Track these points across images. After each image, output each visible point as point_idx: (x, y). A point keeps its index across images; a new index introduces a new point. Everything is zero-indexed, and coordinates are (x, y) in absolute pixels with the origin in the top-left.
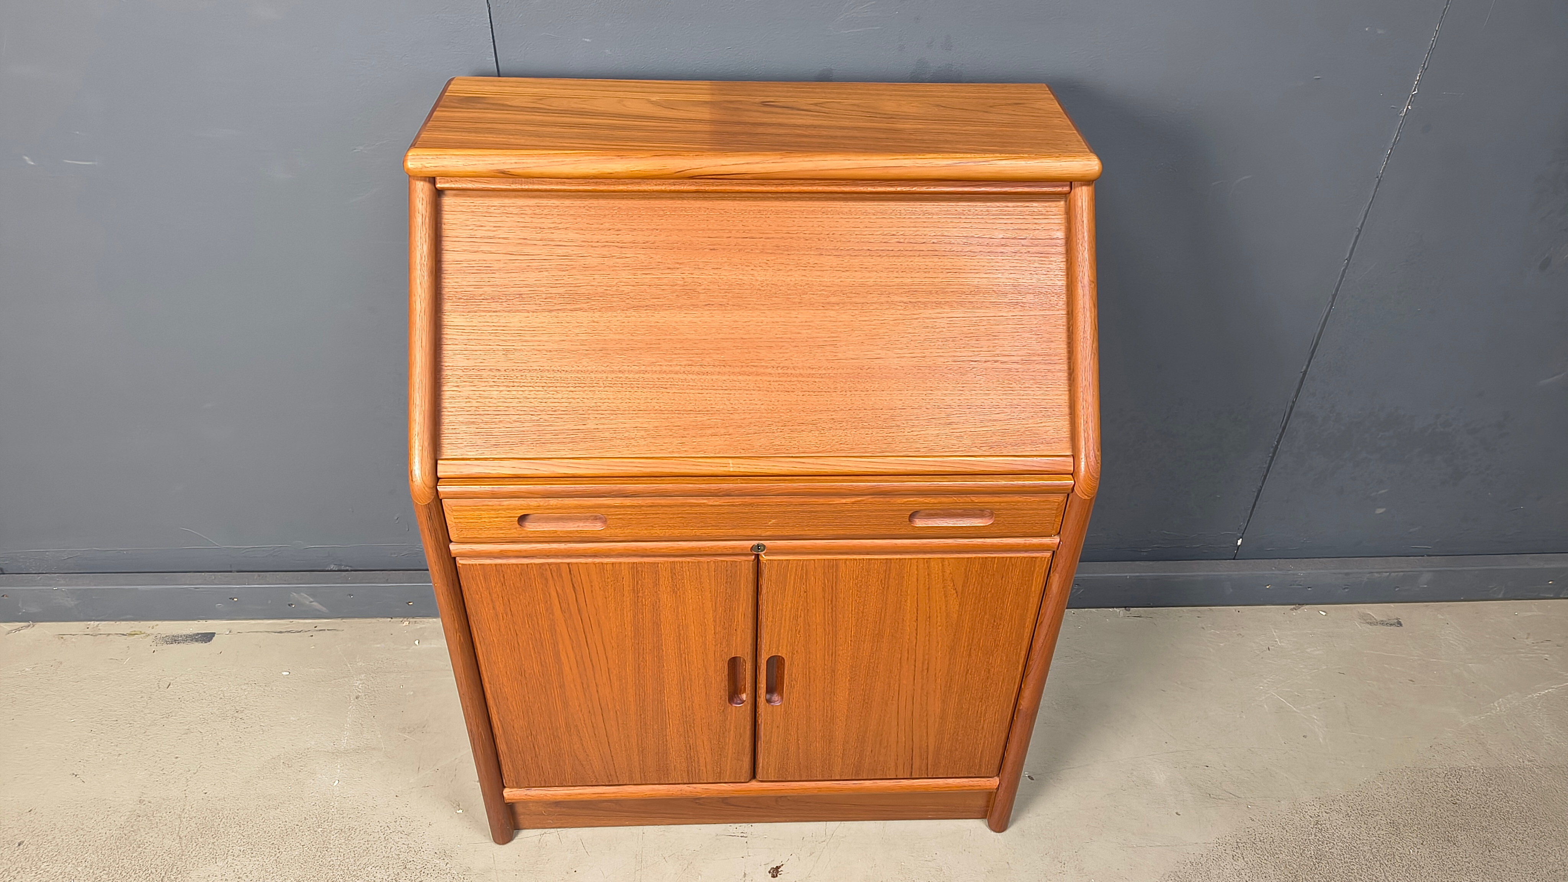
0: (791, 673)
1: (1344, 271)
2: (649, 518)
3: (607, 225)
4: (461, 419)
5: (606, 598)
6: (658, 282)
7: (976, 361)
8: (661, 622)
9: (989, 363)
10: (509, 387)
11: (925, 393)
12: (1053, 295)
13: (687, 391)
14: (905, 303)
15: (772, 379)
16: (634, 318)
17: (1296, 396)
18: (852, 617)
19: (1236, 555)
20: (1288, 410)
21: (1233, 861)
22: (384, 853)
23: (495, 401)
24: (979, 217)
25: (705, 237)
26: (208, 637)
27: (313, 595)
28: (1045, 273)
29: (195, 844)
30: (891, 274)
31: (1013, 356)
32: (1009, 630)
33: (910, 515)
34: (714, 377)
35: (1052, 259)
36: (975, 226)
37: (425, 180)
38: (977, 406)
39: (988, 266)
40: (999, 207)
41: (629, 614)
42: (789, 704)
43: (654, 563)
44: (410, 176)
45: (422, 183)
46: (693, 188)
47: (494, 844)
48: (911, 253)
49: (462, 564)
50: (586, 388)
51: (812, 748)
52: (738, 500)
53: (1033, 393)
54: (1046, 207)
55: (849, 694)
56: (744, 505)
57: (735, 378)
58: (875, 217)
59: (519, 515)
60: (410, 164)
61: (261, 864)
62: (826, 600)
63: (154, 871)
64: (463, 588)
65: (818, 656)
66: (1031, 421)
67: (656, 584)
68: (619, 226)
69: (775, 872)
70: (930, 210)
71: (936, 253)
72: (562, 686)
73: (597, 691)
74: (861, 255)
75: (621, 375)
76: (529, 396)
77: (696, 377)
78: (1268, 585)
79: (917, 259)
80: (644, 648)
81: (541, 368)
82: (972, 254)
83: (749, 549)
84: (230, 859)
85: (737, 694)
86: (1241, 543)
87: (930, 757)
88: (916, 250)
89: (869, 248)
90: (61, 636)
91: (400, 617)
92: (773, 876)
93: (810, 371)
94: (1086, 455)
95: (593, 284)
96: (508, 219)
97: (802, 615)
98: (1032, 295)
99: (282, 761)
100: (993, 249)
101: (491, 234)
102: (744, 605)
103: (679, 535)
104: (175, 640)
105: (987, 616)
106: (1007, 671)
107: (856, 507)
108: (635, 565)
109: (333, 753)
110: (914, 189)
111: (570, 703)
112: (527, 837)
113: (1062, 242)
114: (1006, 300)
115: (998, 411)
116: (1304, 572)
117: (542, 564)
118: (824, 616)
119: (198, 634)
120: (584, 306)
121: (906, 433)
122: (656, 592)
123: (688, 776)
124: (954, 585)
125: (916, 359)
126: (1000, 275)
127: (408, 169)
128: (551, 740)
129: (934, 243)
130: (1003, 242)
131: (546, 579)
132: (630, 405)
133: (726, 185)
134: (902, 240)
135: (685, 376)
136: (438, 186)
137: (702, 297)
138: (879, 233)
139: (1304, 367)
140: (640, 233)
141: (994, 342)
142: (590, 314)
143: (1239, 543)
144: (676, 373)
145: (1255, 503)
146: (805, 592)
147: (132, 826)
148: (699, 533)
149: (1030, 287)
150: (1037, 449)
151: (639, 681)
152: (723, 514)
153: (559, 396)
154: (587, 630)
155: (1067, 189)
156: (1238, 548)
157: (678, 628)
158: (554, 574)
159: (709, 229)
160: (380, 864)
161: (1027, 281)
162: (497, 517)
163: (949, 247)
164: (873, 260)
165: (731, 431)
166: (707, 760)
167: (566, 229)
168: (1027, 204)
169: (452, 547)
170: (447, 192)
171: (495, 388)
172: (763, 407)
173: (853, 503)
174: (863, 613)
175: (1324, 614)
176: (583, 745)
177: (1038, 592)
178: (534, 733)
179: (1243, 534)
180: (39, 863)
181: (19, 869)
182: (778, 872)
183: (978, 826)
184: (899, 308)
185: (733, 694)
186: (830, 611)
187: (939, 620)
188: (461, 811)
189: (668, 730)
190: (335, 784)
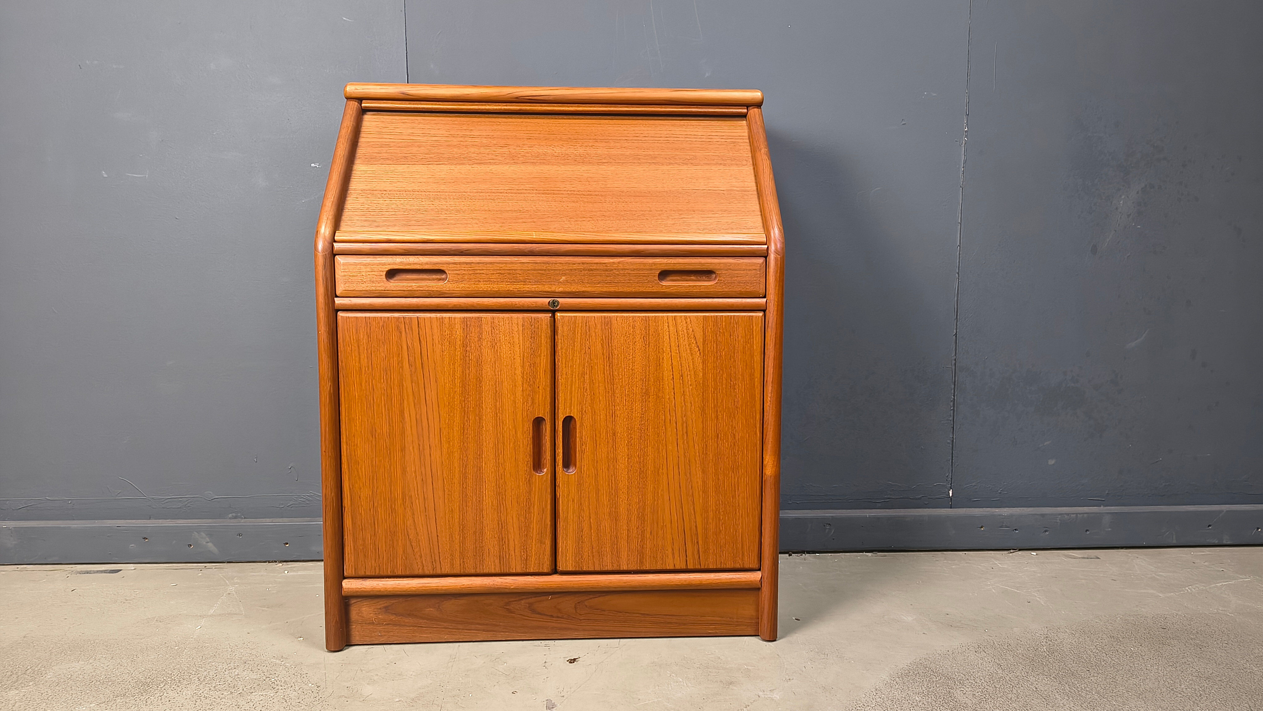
0: (581, 433)
2: (477, 274)
5: (443, 351)
8: (482, 378)
18: (625, 375)
26: (115, 571)
32: (743, 391)
33: (660, 275)
41: (459, 368)
42: (582, 472)
43: (478, 318)
47: (326, 652)
49: (342, 317)
51: (602, 527)
52: (538, 258)
55: (627, 461)
56: (544, 263)
59: (387, 270)
62: (605, 357)
64: (339, 341)
65: (602, 417)
67: (480, 338)
69: (572, 661)
72: (403, 449)
73: (430, 454)
80: (468, 406)
83: (547, 303)
87: (700, 542)
97: (588, 372)
102: (545, 360)
103: (497, 290)
105: (725, 375)
106: (749, 436)
107: (621, 266)
108: (466, 320)
111: (408, 470)
117: (400, 318)
118: (604, 373)
122: (480, 347)
123: (500, 566)
124: (696, 342)
131: (401, 333)
146: (589, 348)
148: (512, 288)
151: (463, 443)
152: (528, 270)
154: (427, 382)
157: (495, 384)
158: (407, 329)
162: (371, 272)
166: (516, 542)
169: (337, 300)
174: (632, 370)
176: (415, 521)
177: (759, 350)
178: (376, 505)
182: (575, 661)
183: (752, 640)
185: (537, 463)
186: (608, 367)
187: (689, 379)
189: (484, 503)
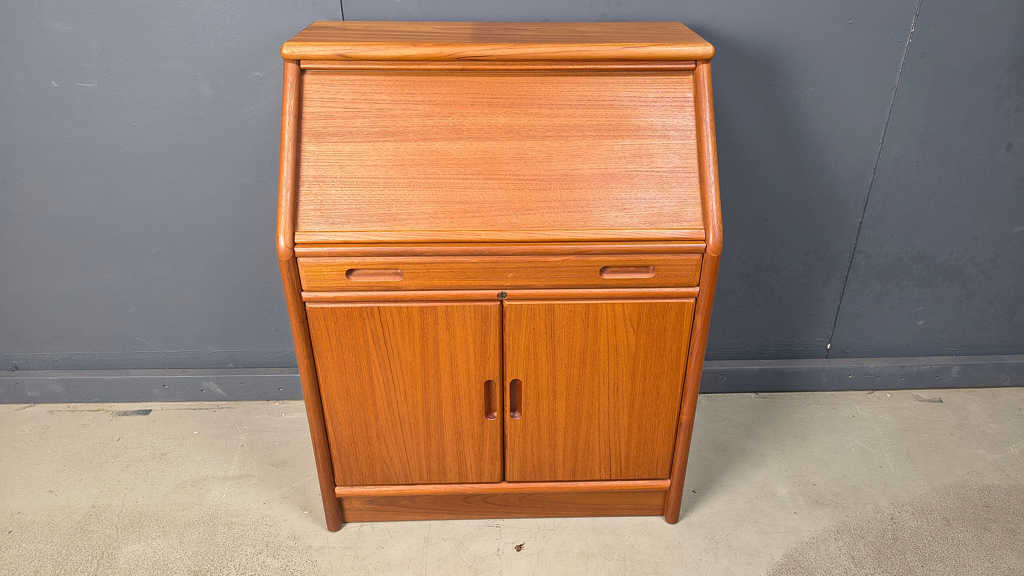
0: (527, 393)
1: (880, 151)
2: (431, 272)
3: (406, 91)
4: (311, 207)
5: (403, 333)
6: (438, 124)
7: (640, 171)
8: (439, 352)
9: (649, 172)
10: (342, 188)
11: (608, 190)
12: (687, 131)
13: (456, 190)
14: (594, 136)
15: (510, 182)
16: (422, 146)
17: (857, 240)
18: (565, 349)
19: (827, 355)
20: (852, 250)
21: (835, 541)
22: (253, 537)
23: (333, 196)
24: (639, 85)
25: (467, 98)
26: (147, 412)
27: (218, 384)
28: (682, 118)
29: (127, 532)
30: (584, 119)
31: (664, 168)
32: (670, 360)
33: (600, 270)
34: (472, 181)
35: (686, 110)
36: (636, 90)
37: (293, 63)
38: (641, 198)
39: (645, 114)
40: (651, 79)
41: (418, 346)
42: (526, 418)
43: (434, 307)
44: (284, 59)
45: (292, 64)
46: (460, 67)
47: (328, 532)
48: (597, 107)
49: (310, 308)
50: (391, 188)
51: (542, 454)
52: (488, 259)
53: (677, 190)
54: (681, 79)
55: (565, 410)
56: (492, 262)
57: (486, 182)
58: (573, 85)
59: (347, 270)
60: (284, 51)
61: (170, 543)
62: (548, 336)
63: (98, 548)
64: (310, 326)
65: (544, 380)
66: (676, 208)
67: (436, 323)
68: (414, 92)
69: (519, 548)
70: (608, 81)
71: (613, 107)
72: (374, 404)
73: (398, 408)
74: (565, 108)
75: (413, 180)
76: (355, 193)
77: (461, 181)
78: (850, 375)
79: (601, 110)
80: (428, 373)
81: (363, 176)
82: (635, 107)
83: (496, 295)
84: (149, 541)
85: (491, 412)
86: (830, 347)
87: (623, 463)
88: (600, 105)
89: (570, 104)
90: (51, 412)
91: (273, 400)
92: (518, 551)
93: (534, 177)
94: (713, 226)
95: (397, 126)
96: (344, 88)
97: (532, 347)
98: (674, 131)
99: (189, 483)
100: (648, 104)
101: (334, 96)
102: (494, 339)
103: (450, 285)
104: (125, 414)
105: (655, 349)
106: (671, 392)
107: (565, 264)
108: (422, 309)
109: (224, 478)
110: (597, 67)
111: (380, 417)
112: (351, 528)
113: (693, 99)
114: (658, 134)
115: (655, 201)
116: (873, 365)
117: (361, 308)
118: (547, 348)
119: (141, 410)
120: (391, 139)
121: (596, 215)
122: (436, 329)
123: (460, 477)
124: (631, 324)
125: (602, 170)
126: (653, 119)
127: (283, 54)
128: (367, 447)
129: (611, 100)
130: (655, 99)
131: (364, 319)
132: (419, 198)
133: (480, 65)
134: (590, 99)
135: (454, 181)
136: (302, 66)
137: (465, 133)
138: (576, 95)
139: (861, 219)
140: (427, 96)
141: (651, 159)
142: (395, 144)
143: (828, 347)
144: (449, 179)
145: (837, 317)
146: (534, 329)
147: (86, 522)
148: (463, 283)
149: (673, 126)
150: (681, 225)
151: (425, 399)
152: (478, 269)
153: (374, 193)
154: (390, 358)
155: (693, 66)
156: (828, 350)
157: (451, 357)
158: (369, 315)
159: (470, 93)
160: (250, 544)
161: (671, 123)
162: (332, 271)
163: (620, 103)
164: (573, 111)
165: (483, 214)
166: (472, 464)
167: (381, 93)
168: (669, 77)
169: (303, 294)
170: (308, 72)
171: (334, 189)
172: (504, 199)
173: (563, 261)
174: (572, 345)
175: (889, 396)
176: (388, 451)
177: (688, 329)
178: (355, 441)
179: (831, 340)
180: (21, 543)
181: (7, 547)
182: (521, 548)
183: (658, 521)
184: (590, 139)
185: (488, 412)
186: (550, 343)
187: (623, 352)
188: (307, 512)
189: (445, 439)
190: (224, 496)
